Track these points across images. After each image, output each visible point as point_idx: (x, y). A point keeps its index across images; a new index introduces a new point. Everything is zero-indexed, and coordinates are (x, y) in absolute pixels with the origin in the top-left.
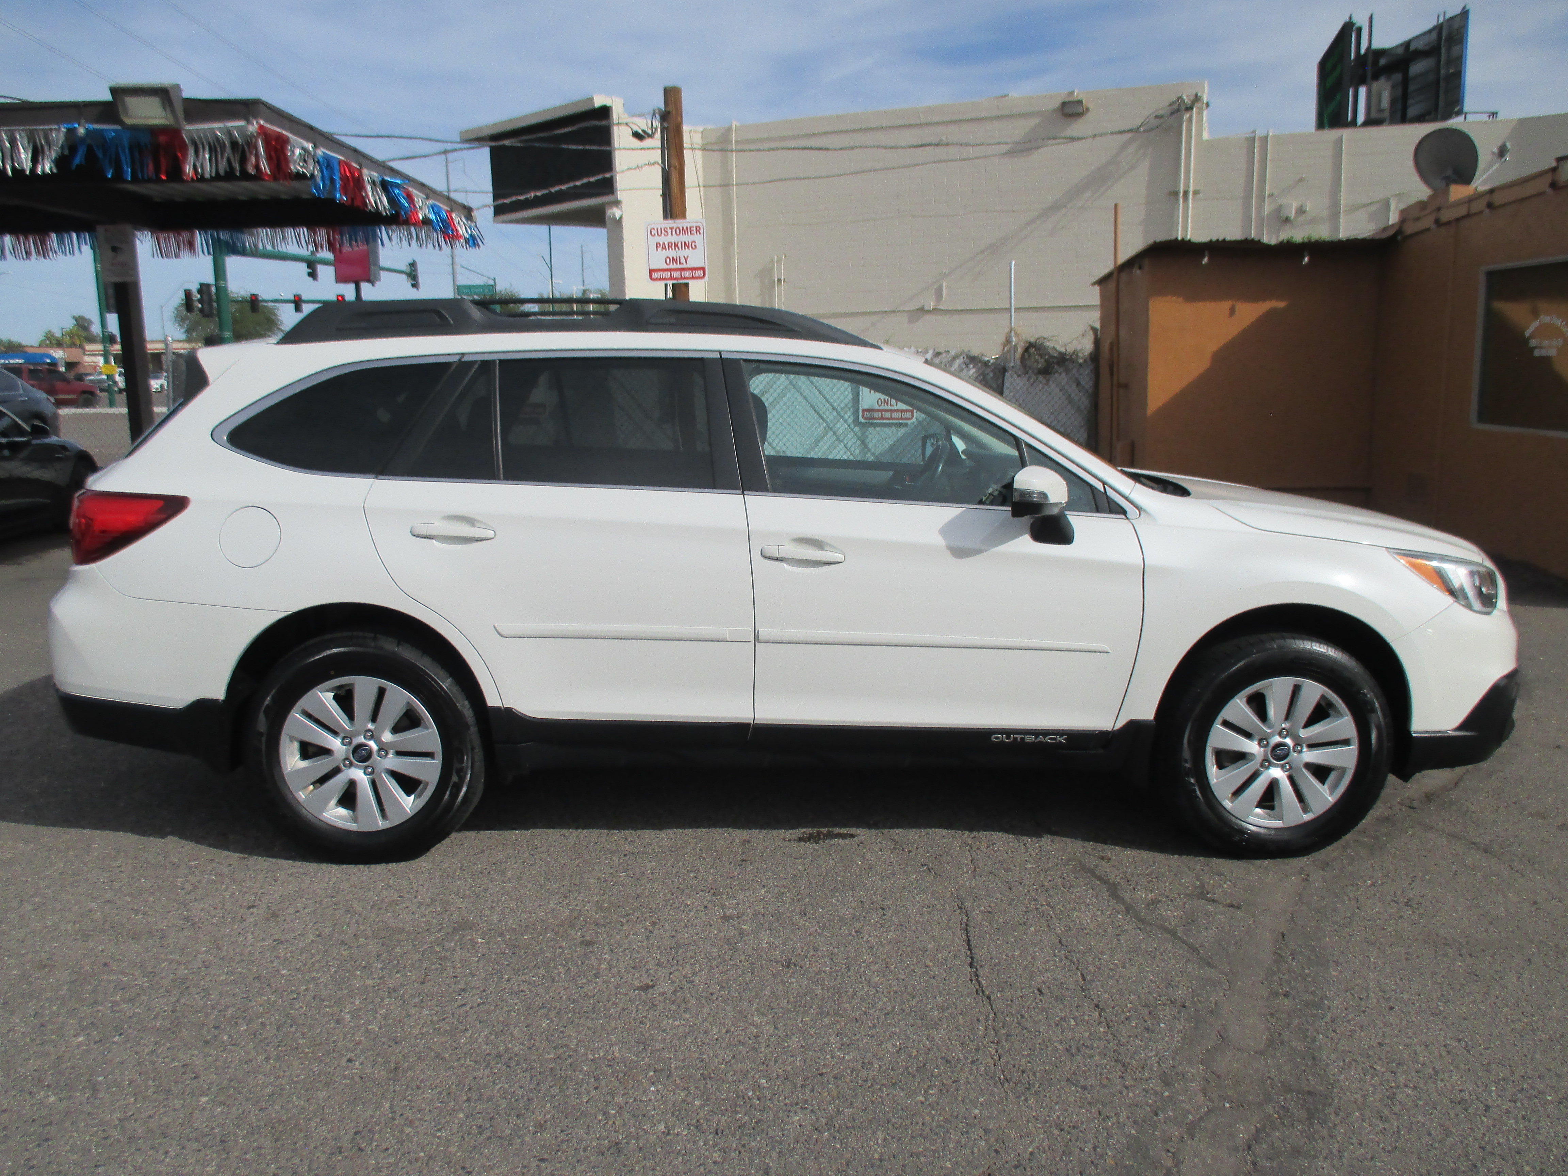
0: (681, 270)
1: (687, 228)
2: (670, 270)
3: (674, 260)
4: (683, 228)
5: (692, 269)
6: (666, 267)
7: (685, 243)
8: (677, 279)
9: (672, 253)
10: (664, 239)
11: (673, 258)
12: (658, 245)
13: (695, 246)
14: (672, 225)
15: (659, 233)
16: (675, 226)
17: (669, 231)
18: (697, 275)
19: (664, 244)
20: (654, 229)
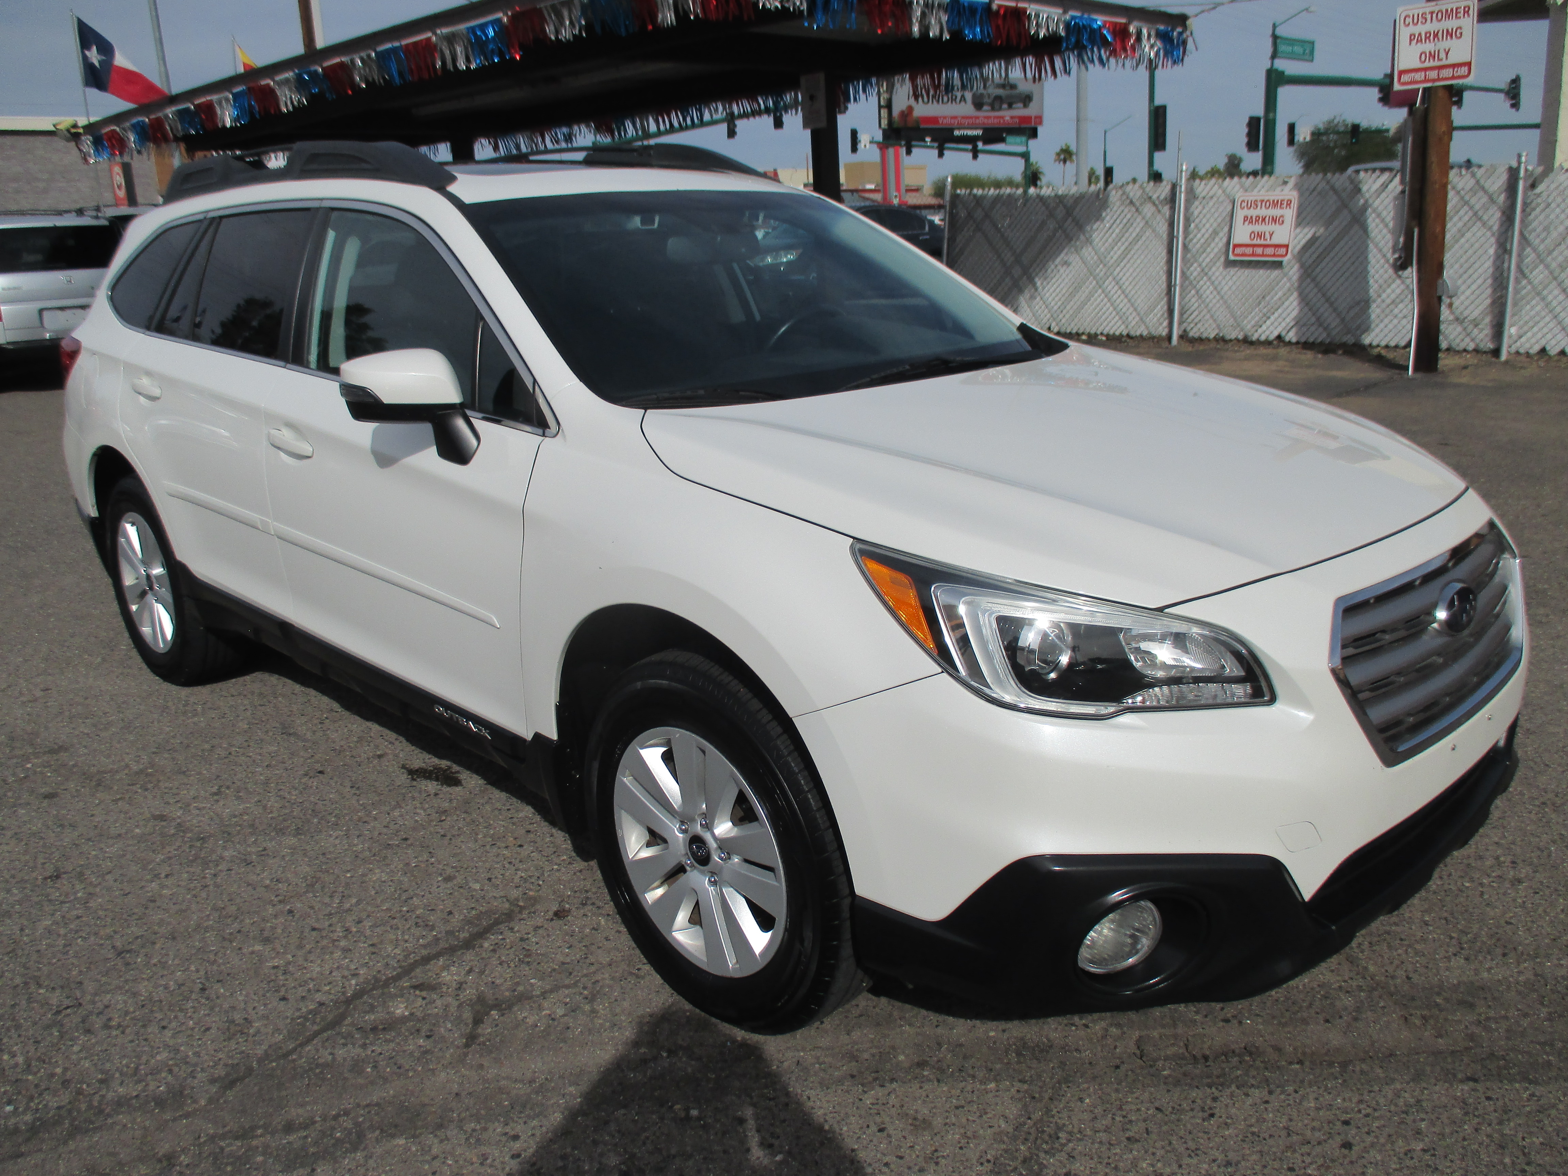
0: (1440, 68)
1: (1452, 10)
2: (1425, 69)
3: (1432, 56)
4: (1447, 11)
5: (1454, 66)
6: (1420, 65)
7: (1447, 31)
8: (1434, 81)
9: (1429, 47)
10: (1422, 29)
11: (1430, 53)
12: (1412, 37)
13: (1461, 34)
14: (1432, 9)
15: (1415, 21)
16: (1436, 9)
17: (1429, 17)
18: (1459, 74)
19: (1420, 34)
20: (1409, 16)
